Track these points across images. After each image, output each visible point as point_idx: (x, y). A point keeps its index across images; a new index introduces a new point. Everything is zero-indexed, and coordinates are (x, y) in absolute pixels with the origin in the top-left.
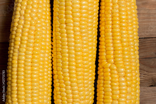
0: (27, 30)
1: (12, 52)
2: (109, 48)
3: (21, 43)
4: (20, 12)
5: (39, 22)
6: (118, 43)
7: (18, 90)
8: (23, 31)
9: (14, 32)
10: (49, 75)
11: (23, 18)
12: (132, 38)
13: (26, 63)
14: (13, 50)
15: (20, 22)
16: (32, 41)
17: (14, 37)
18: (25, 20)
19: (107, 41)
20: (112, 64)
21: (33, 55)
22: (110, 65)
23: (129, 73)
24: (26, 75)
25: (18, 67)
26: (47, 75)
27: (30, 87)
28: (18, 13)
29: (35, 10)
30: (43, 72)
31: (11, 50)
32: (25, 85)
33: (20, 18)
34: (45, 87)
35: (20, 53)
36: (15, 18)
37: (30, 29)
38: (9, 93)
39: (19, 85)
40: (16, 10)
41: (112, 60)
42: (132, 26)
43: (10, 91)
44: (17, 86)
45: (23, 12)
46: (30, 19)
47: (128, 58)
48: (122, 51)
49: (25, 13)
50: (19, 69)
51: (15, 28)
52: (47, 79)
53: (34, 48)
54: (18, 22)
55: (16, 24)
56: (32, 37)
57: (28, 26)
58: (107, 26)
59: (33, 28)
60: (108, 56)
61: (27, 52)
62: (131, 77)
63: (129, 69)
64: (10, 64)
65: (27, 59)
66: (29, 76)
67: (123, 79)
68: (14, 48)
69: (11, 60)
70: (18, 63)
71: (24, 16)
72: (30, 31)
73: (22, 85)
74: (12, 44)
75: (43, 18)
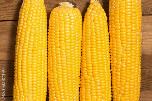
0: (29, 32)
1: (17, 48)
2: (88, 65)
3: (24, 42)
4: (23, 19)
5: (37, 26)
6: (95, 61)
7: (22, 77)
8: (25, 33)
9: (19, 34)
10: (45, 66)
11: (25, 23)
12: (105, 57)
13: (28, 57)
14: (19, 47)
15: (23, 27)
16: (32, 40)
17: (19, 37)
18: (27, 25)
19: (87, 59)
20: (91, 76)
21: (33, 51)
22: (89, 77)
23: (104, 83)
24: (28, 66)
25: (22, 59)
26: (44, 66)
27: (31, 74)
28: (22, 20)
29: (34, 18)
30: (41, 64)
31: (17, 47)
32: (27, 73)
33: (23, 24)
34: (42, 74)
35: (24, 50)
36: (20, 24)
37: (31, 32)
38: (16, 79)
39: (23, 73)
40: (21, 18)
41: (91, 74)
42: (105, 48)
43: (17, 77)
44: (22, 74)
45: (26, 19)
46: (30, 24)
47: (102, 72)
48: (98, 67)
49: (27, 20)
50: (23, 61)
51: (20, 31)
52: (44, 68)
53: (34, 45)
54: (22, 27)
55: (21, 28)
56: (33, 37)
57: (29, 30)
58: (87, 48)
59: (33, 31)
60: (88, 70)
61: (29, 48)
62: (105, 86)
63: (103, 80)
64: (16, 57)
65: (28, 54)
66: (30, 66)
67: (99, 87)
68: (19, 46)
69: (17, 54)
70: (22, 57)
71: (26, 22)
72: (31, 33)
73: (25, 73)
74: (18, 43)
75: (41, 24)
